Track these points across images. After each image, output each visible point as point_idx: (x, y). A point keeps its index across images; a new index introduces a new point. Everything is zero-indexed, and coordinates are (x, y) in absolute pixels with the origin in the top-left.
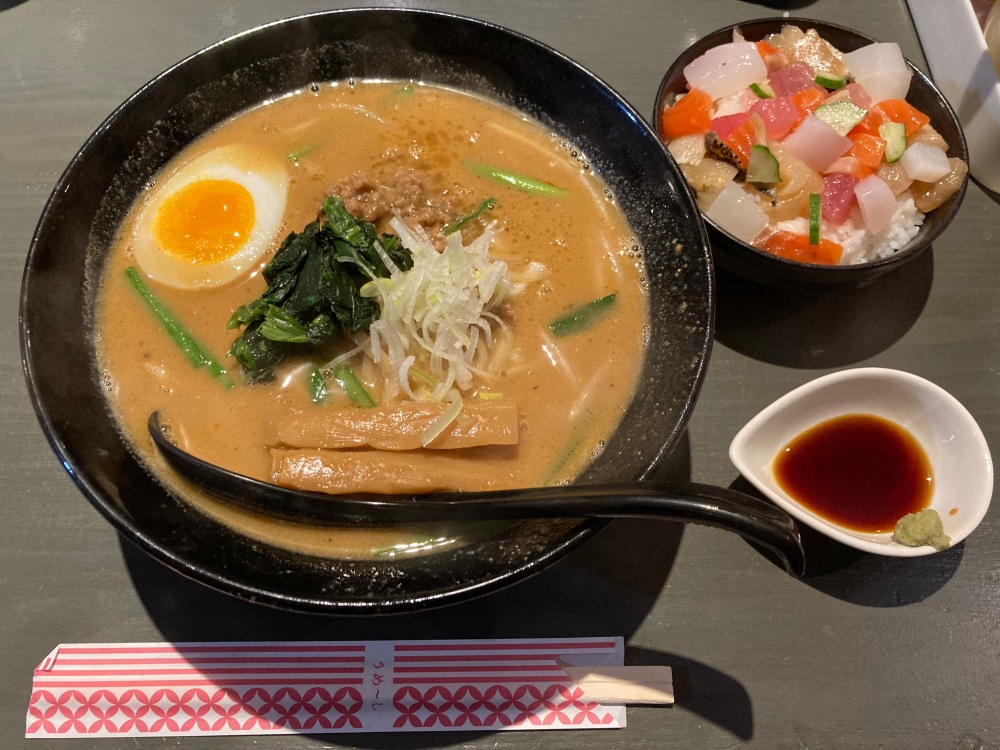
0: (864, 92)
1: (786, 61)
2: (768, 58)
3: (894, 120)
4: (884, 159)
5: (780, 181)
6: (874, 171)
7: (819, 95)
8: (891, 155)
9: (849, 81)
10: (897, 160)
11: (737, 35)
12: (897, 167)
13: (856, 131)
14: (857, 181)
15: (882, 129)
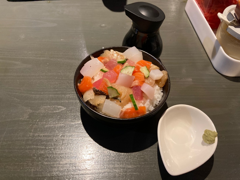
0: (131, 61)
1: (108, 60)
2: (102, 61)
3: (143, 66)
4: (145, 78)
5: (119, 94)
6: (144, 82)
7: (120, 66)
8: (146, 76)
9: (127, 60)
10: (149, 76)
11: (92, 57)
12: (149, 79)
13: (134, 72)
14: (141, 87)
15: (141, 70)
